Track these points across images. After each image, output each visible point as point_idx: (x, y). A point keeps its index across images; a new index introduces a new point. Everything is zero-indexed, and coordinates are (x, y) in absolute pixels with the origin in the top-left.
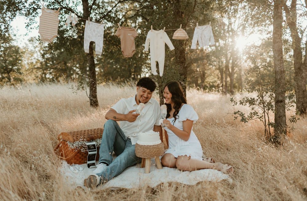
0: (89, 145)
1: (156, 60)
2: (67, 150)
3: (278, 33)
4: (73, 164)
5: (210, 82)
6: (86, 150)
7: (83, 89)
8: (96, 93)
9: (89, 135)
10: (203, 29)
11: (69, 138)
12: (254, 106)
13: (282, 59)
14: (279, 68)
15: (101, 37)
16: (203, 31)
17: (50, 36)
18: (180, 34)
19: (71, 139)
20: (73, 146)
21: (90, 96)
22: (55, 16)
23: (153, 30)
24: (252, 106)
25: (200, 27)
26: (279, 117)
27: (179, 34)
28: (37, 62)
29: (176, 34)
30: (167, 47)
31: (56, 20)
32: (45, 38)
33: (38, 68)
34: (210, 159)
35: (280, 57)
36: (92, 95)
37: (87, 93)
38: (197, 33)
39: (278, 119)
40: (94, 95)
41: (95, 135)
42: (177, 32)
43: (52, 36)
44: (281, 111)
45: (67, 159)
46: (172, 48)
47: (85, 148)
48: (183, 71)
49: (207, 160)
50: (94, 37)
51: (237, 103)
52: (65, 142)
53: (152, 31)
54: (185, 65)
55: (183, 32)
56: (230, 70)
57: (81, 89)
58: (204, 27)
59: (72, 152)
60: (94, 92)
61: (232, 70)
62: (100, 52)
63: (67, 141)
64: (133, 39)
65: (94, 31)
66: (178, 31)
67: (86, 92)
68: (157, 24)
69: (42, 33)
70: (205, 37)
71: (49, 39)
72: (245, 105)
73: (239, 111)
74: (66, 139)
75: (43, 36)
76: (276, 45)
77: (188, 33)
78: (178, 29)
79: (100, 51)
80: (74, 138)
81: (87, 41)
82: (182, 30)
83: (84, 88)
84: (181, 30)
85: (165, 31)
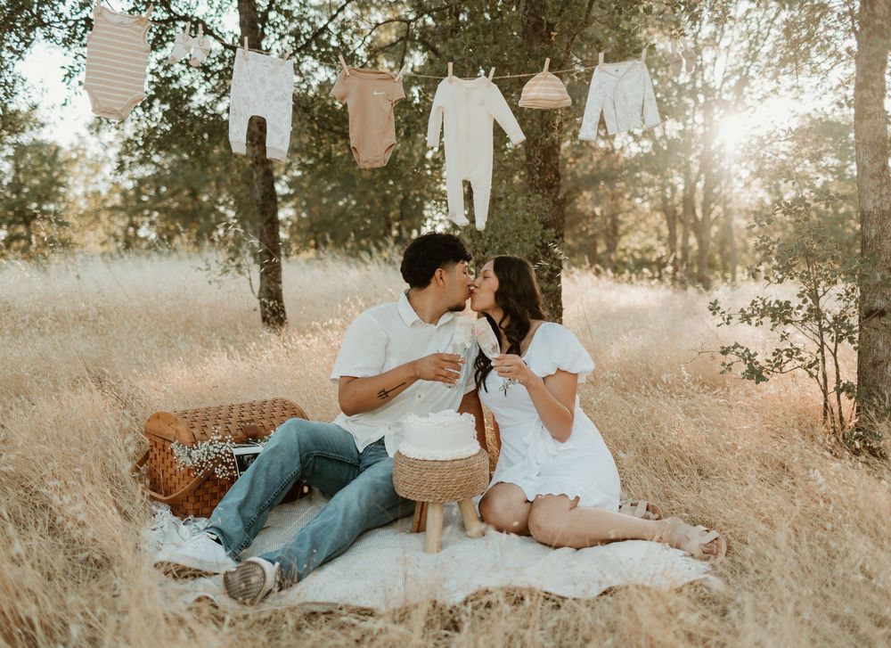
0: (243, 456)
1: (465, 177)
2: (171, 471)
3: (874, 85)
4: (191, 517)
5: (635, 250)
6: (230, 471)
7: (240, 273)
8: (280, 282)
9: (242, 422)
10: (620, 74)
11: (177, 431)
12: (790, 329)
13: (885, 173)
14: (874, 200)
15: (285, 103)
16: (621, 78)
17: (119, 99)
18: (543, 90)
19: (186, 436)
20: (191, 457)
22: (134, 35)
23: (455, 78)
24: (781, 328)
25: (611, 67)
26: (874, 365)
27: (539, 91)
28: (111, 192)
29: (528, 91)
30: (499, 134)
31: (139, 49)
32: (105, 106)
33: (114, 208)
34: (642, 505)
35: (877, 165)
36: (268, 290)
37: (251, 284)
38: (600, 87)
39: (871, 370)
40: (272, 289)
41: (264, 422)
42: (534, 85)
43: (125, 99)
44: (881, 344)
45: (172, 500)
46: (516, 136)
47: (227, 464)
48: (553, 215)
49: (634, 511)
50: (264, 103)
51: (730, 318)
52: (166, 443)
53: (450, 82)
54: (558, 193)
55: (555, 86)
56: (699, 213)
57: (233, 270)
58: (623, 67)
59: (186, 477)
60: (274, 281)
61: (704, 211)
62: (280, 151)
63: (172, 439)
64: (388, 108)
65: (263, 81)
66: (538, 79)
67: (250, 280)
68: (469, 63)
69: (94, 91)
70: (625, 98)
71: (119, 109)
72: (757, 325)
73: (737, 346)
74: (168, 435)
75: (100, 98)
76: (866, 124)
77: (570, 89)
78: (539, 75)
79: (280, 147)
80: (196, 431)
81: (241, 114)
82: (551, 76)
83: (244, 269)
84: (545, 79)
85: (493, 81)
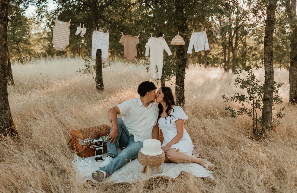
0: (97, 142)
1: (156, 64)
2: (78, 145)
3: (270, 37)
4: (83, 157)
6: (94, 146)
8: (102, 76)
9: (96, 132)
10: (199, 35)
11: (79, 135)
12: (244, 103)
13: (272, 61)
14: (268, 69)
15: (107, 45)
16: (199, 36)
17: (62, 45)
18: (178, 40)
19: (82, 137)
20: (83, 143)
21: (96, 79)
22: (66, 27)
23: (153, 37)
24: (242, 102)
25: (196, 33)
26: (266, 113)
27: (176, 40)
29: (173, 40)
30: (165, 52)
31: (67, 31)
32: (58, 47)
34: (198, 154)
35: (270, 59)
36: (98, 78)
38: (193, 39)
39: (265, 115)
41: (102, 132)
42: (175, 39)
43: (64, 45)
44: (268, 108)
45: (79, 153)
46: (170, 53)
47: (93, 145)
49: (196, 155)
50: (101, 45)
51: (228, 100)
52: (76, 138)
53: (152, 38)
55: (180, 39)
58: (200, 33)
59: (82, 147)
62: (105, 59)
63: (78, 137)
64: (135, 46)
65: (101, 39)
66: (176, 37)
67: (93, 75)
70: (200, 42)
71: (62, 48)
72: (235, 102)
73: (229, 107)
74: (77, 136)
75: (57, 45)
76: (267, 48)
77: (184, 39)
79: (105, 58)
80: (84, 135)
81: (95, 48)
84: (178, 37)
85: (164, 38)
